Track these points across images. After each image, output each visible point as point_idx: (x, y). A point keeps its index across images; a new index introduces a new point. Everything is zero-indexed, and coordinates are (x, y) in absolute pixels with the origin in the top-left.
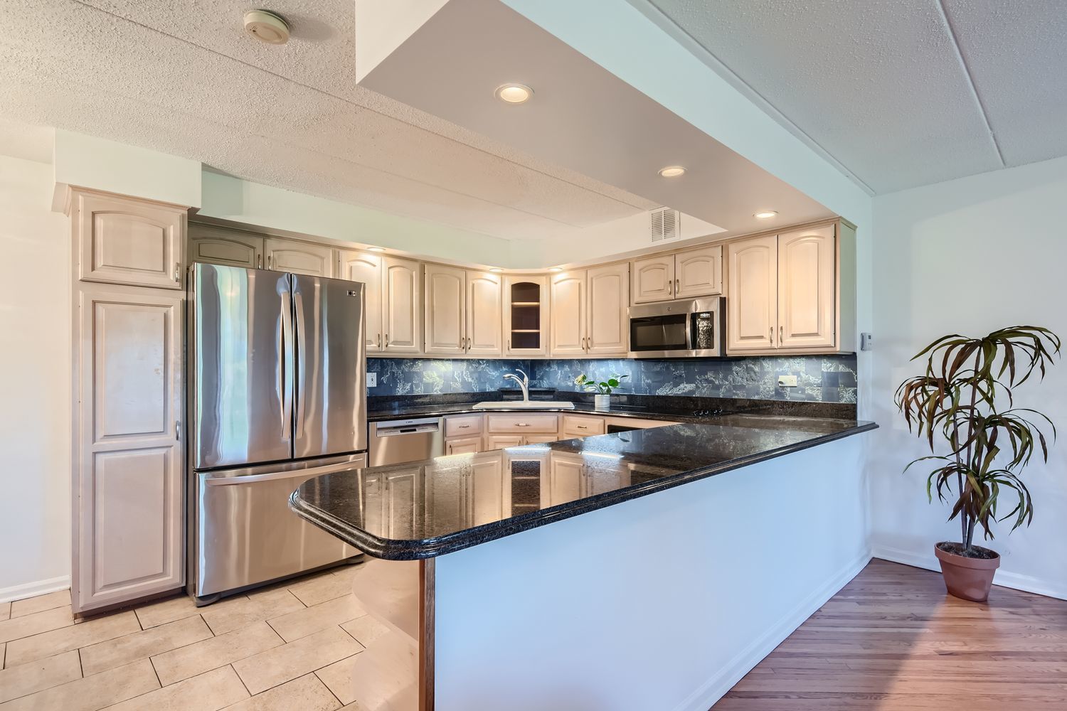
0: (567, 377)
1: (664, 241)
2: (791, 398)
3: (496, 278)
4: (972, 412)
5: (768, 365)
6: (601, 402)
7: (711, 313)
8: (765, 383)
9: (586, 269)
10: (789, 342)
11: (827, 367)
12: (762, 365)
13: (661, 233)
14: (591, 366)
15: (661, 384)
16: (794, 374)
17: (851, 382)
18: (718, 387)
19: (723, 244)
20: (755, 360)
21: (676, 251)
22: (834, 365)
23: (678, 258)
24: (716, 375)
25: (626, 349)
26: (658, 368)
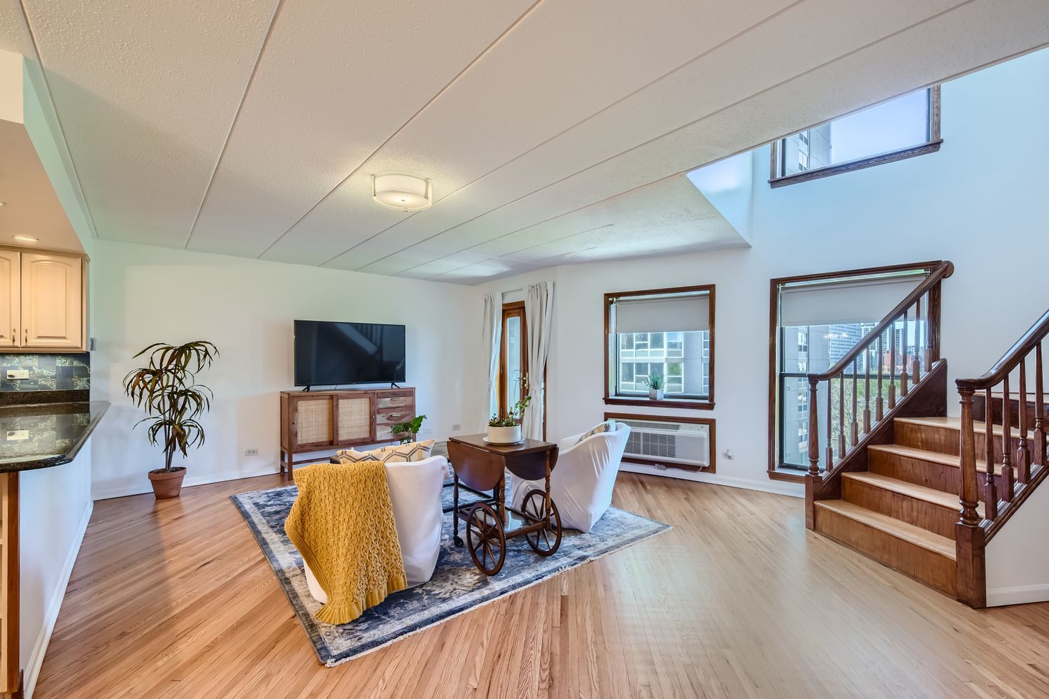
2: (23, 389)
4: (173, 389)
10: (34, 342)
11: (61, 362)
16: (25, 368)
17: (85, 373)
22: (69, 361)
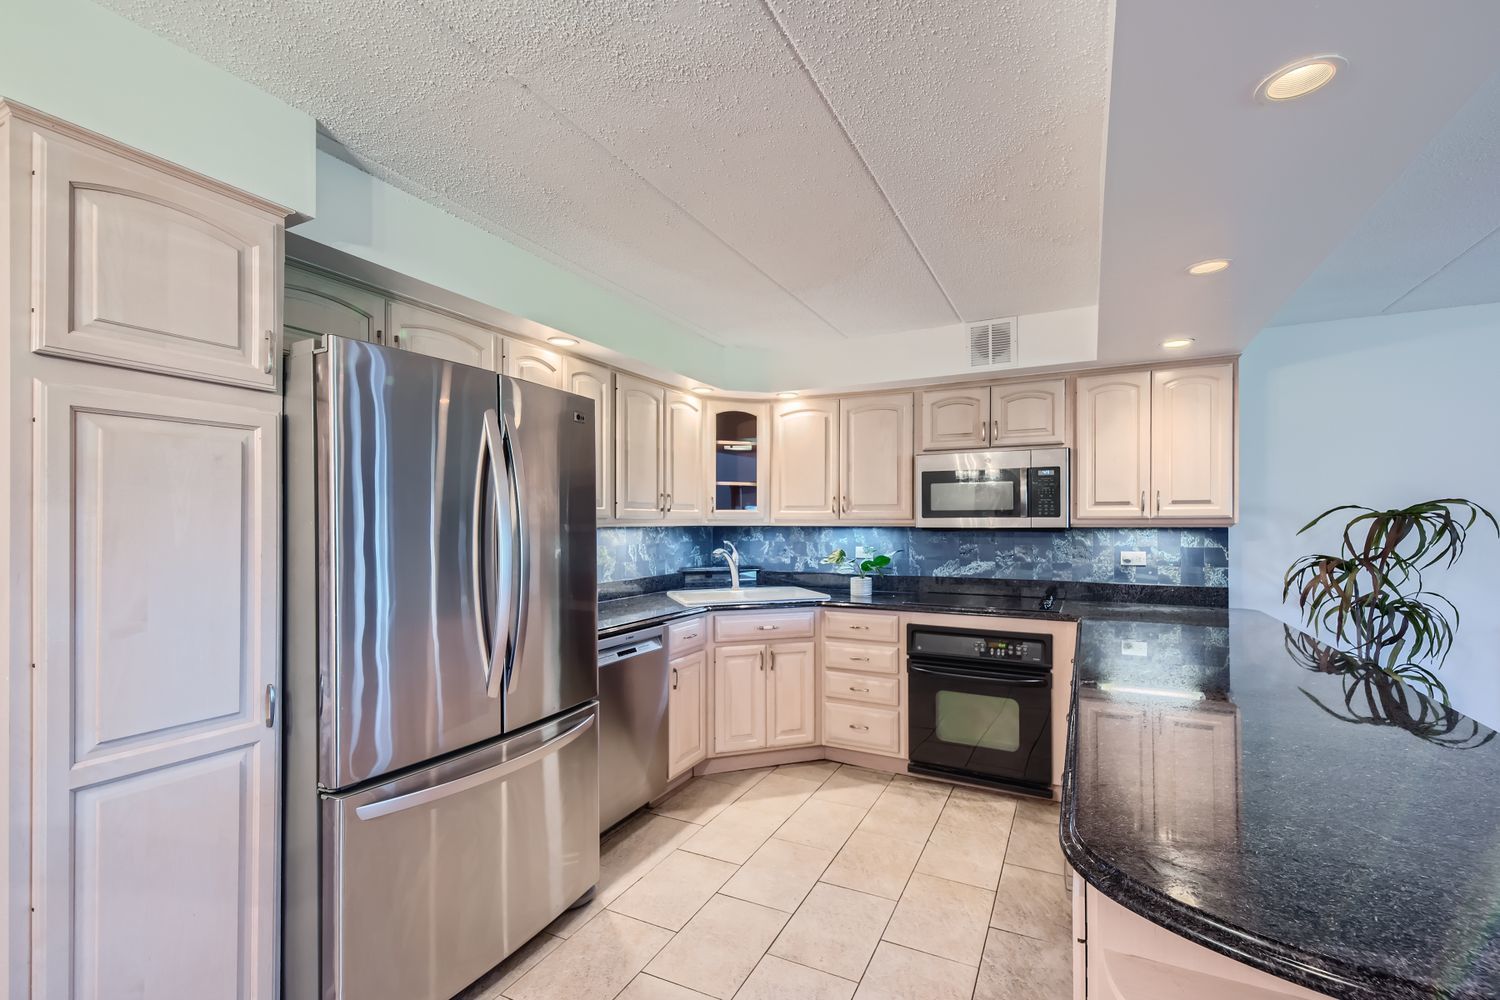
0: (779, 550)
1: (991, 366)
2: (1138, 580)
3: (695, 402)
5: (1105, 539)
6: (861, 589)
8: (1100, 561)
9: (839, 397)
10: (1169, 510)
11: (1188, 541)
12: (1096, 538)
13: (987, 356)
14: (823, 536)
15: (940, 562)
16: (1141, 549)
17: (1220, 560)
18: (1030, 566)
19: (1071, 377)
20: (1086, 531)
21: (992, 382)
22: (1198, 539)
23: (996, 391)
24: (1028, 550)
25: (908, 514)
26: (935, 539)
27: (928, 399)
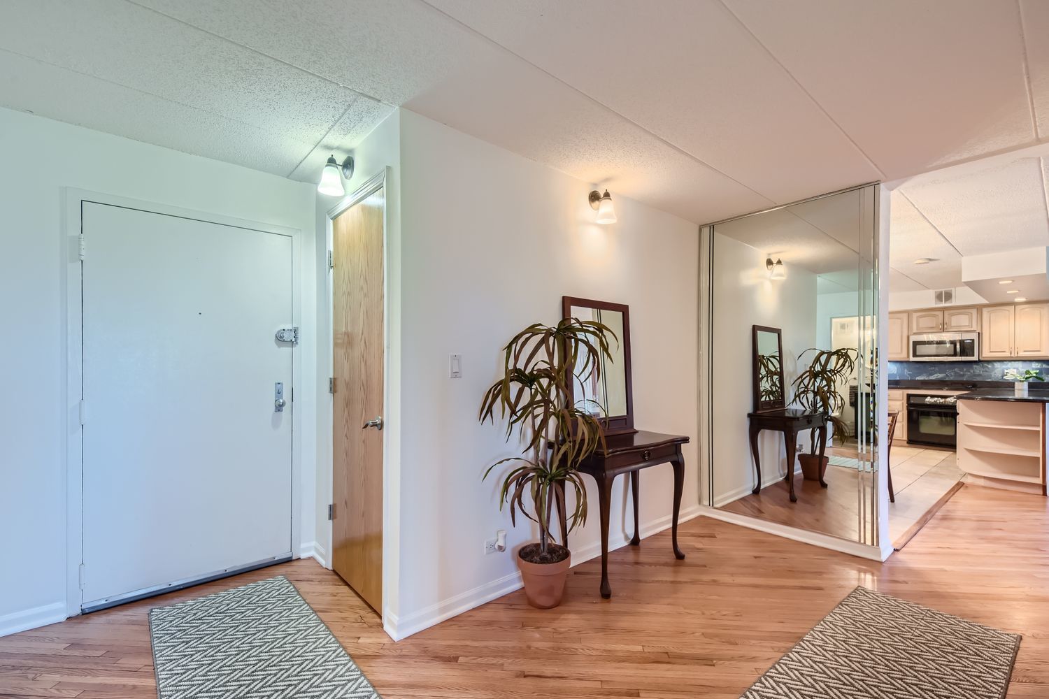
1: (943, 304)
5: (997, 365)
7: (973, 340)
8: (995, 373)
10: (1022, 354)
11: (1038, 366)
12: (993, 365)
13: (942, 301)
15: (920, 374)
16: (1014, 368)
18: (963, 375)
19: (979, 308)
20: (988, 362)
21: (943, 309)
22: (1040, 364)
23: (946, 312)
24: (962, 370)
25: (906, 356)
26: (917, 366)
27: (915, 315)
